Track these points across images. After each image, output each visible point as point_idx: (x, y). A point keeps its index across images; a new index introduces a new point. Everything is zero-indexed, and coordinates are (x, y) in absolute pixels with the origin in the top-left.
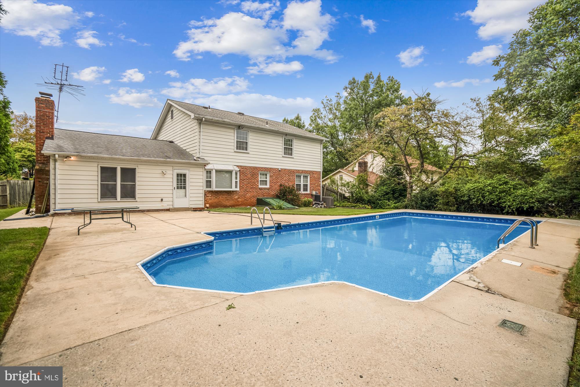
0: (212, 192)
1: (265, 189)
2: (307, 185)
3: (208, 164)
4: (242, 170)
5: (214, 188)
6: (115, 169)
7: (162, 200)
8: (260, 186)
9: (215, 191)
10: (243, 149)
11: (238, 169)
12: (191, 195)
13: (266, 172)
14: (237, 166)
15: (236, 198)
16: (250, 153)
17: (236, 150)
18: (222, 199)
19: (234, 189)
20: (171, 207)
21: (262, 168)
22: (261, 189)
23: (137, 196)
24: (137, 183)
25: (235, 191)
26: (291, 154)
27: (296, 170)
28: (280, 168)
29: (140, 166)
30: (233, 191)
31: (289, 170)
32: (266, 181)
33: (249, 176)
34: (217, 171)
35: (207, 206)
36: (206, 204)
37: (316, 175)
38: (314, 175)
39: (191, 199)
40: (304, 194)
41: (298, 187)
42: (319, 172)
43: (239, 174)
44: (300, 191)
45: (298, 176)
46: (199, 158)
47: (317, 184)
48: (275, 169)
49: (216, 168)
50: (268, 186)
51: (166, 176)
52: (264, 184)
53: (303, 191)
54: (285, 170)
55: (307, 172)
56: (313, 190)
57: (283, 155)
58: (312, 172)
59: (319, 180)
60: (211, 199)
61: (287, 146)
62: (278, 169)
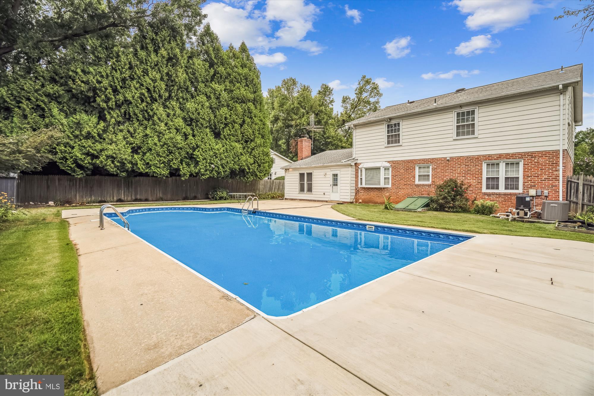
0: (364, 188)
1: (426, 185)
2: (517, 178)
3: (360, 164)
4: (394, 165)
5: (364, 185)
6: (304, 174)
7: (324, 194)
8: (417, 182)
9: (367, 188)
10: (396, 143)
11: (388, 165)
12: (342, 191)
14: (389, 162)
15: (387, 195)
16: (404, 145)
17: (386, 145)
18: (372, 195)
19: (382, 185)
20: (329, 200)
21: (420, 160)
22: (418, 186)
23: (313, 190)
24: (313, 182)
25: (386, 188)
26: (473, 133)
27: (484, 156)
28: (448, 156)
29: (314, 171)
30: (384, 188)
31: (468, 157)
32: (429, 175)
33: (402, 171)
34: (366, 169)
35: (360, 201)
36: (359, 199)
37: (544, 159)
38: (536, 160)
39: (341, 194)
40: (505, 194)
41: (493, 182)
42: (554, 152)
43: (390, 169)
44: (498, 188)
45: (493, 164)
46: (353, 159)
47: (546, 177)
48: (440, 159)
49: (365, 166)
50: (430, 182)
51: (327, 176)
52: (424, 180)
53: (506, 188)
54: (459, 158)
55: (513, 156)
56: (532, 187)
57: (455, 137)
58: (532, 155)
59: (554, 167)
60: (363, 196)
61: (464, 122)
62: (445, 158)
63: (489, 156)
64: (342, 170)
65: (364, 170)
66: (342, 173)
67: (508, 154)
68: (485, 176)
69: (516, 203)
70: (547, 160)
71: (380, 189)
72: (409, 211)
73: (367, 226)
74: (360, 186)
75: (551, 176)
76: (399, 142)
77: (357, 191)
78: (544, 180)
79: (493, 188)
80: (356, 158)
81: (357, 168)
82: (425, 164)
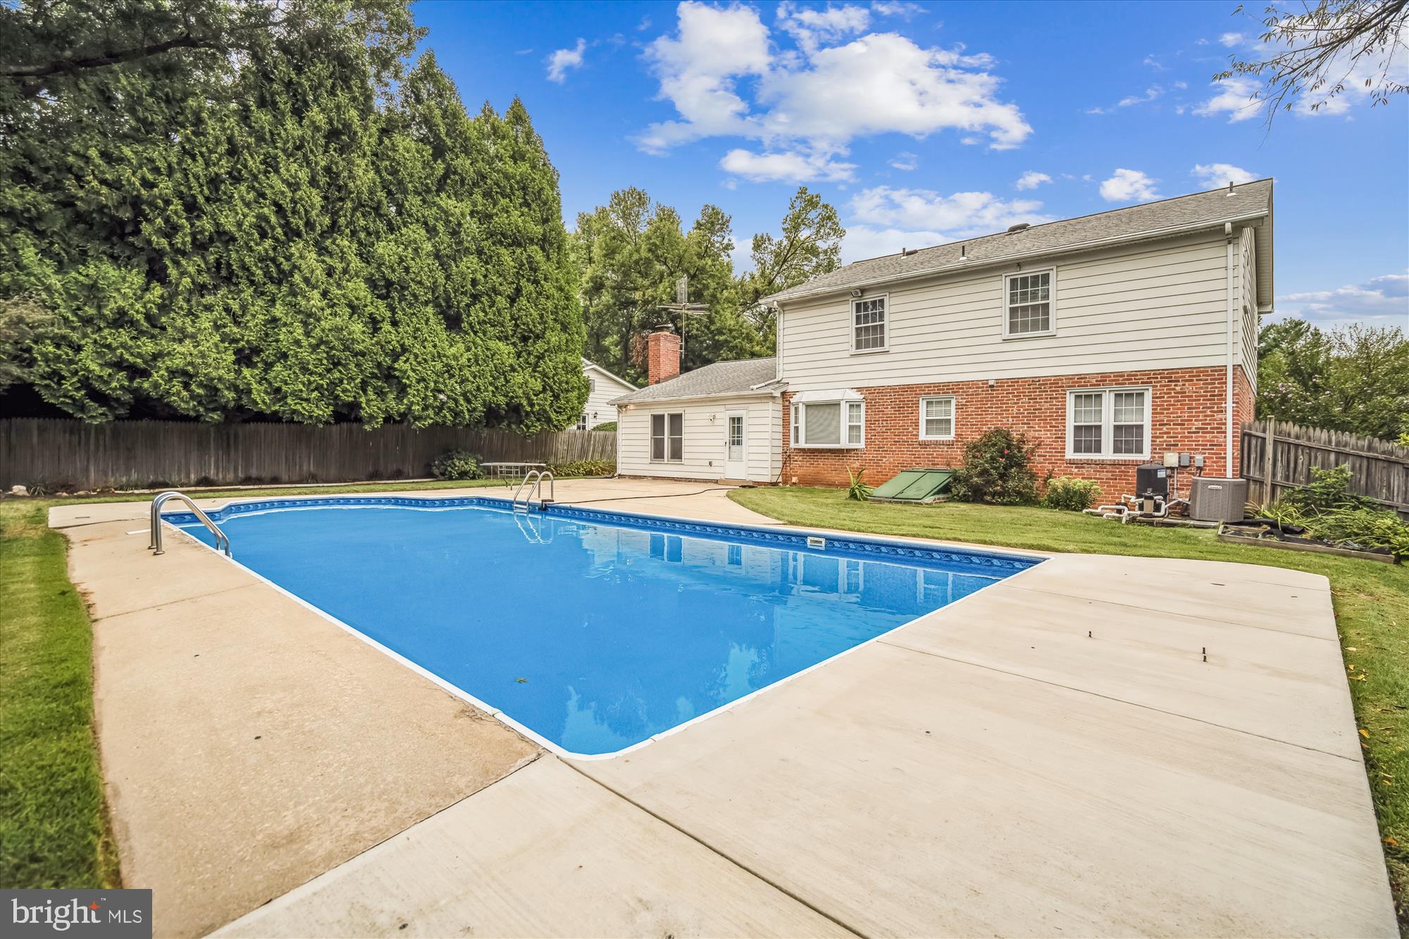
0: (803, 450)
1: (943, 443)
2: (1141, 427)
3: (795, 393)
4: (870, 397)
5: (802, 444)
6: (663, 417)
7: (710, 464)
8: (923, 437)
9: (809, 449)
10: (875, 345)
11: (857, 396)
12: (751, 457)
13: (943, 396)
14: (859, 389)
15: (855, 466)
16: (893, 350)
17: (854, 350)
18: (824, 467)
19: (844, 444)
20: (723, 477)
21: (928, 386)
22: (924, 445)
23: (684, 455)
24: (684, 436)
25: (854, 450)
26: (1046, 325)
27: (1069, 377)
28: (992, 377)
29: (686, 410)
30: (848, 451)
31: (1034, 380)
32: (948, 421)
33: (889, 411)
35: (794, 479)
36: (791, 476)
37: (1195, 384)
38: (1178, 388)
39: (751, 464)
40: (1114, 464)
41: (1088, 437)
42: (1216, 371)
43: (863, 406)
44: (1098, 450)
45: (1089, 397)
46: (778, 382)
47: (1199, 424)
48: (973, 384)
49: (804, 400)
50: (951, 437)
51: (717, 422)
52: (939, 431)
53: (1117, 450)
54: (1015, 381)
55: (1131, 377)
56: (1170, 447)
57: (1007, 335)
58: (1169, 376)
59: (1215, 404)
60: (801, 467)
61: (1026, 300)
62: (985, 382)
63: (1081, 377)
64: (752, 407)
65: (802, 409)
66: (752, 414)
67: (1120, 374)
68: (1070, 424)
69: (1138, 483)
70: (1201, 388)
71: (841, 451)
72: (905, 503)
73: (809, 539)
74: (793, 445)
75: (1210, 424)
76: (882, 345)
77: (787, 458)
78: (1194, 433)
79: (1088, 450)
80: (784, 381)
81: (787, 403)
82: (941, 396)
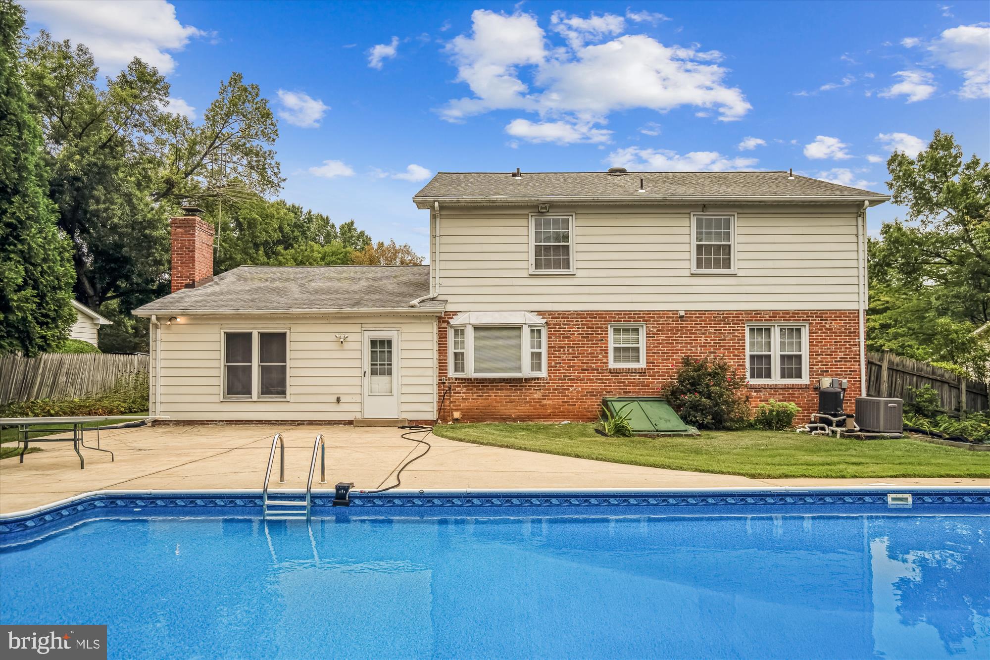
0: (468, 381)
1: (635, 371)
2: (799, 357)
3: (455, 313)
4: (555, 321)
5: (470, 372)
6: (249, 335)
7: (338, 400)
8: (612, 365)
9: (476, 379)
10: (557, 267)
11: (539, 321)
12: (405, 390)
13: (633, 324)
14: (540, 313)
15: (536, 396)
16: (579, 273)
17: (533, 270)
18: (497, 399)
19: (526, 372)
20: (359, 416)
21: (619, 313)
22: (615, 372)
23: (289, 390)
24: (288, 364)
25: (535, 379)
26: (728, 265)
27: (748, 312)
28: (682, 308)
29: (295, 329)
30: (527, 380)
31: (719, 313)
32: (637, 350)
33: (576, 337)
34: (477, 329)
35: (457, 415)
36: (452, 410)
37: (839, 323)
38: (827, 326)
39: (404, 398)
40: (785, 388)
41: (760, 365)
42: (851, 313)
43: (544, 333)
44: (768, 376)
45: (760, 330)
46: (433, 299)
47: (842, 355)
48: (665, 313)
49: (474, 321)
50: (642, 364)
51: (346, 346)
52: (627, 360)
53: (783, 376)
54: (702, 313)
55: (794, 315)
56: (825, 373)
57: (694, 270)
58: (821, 316)
59: (852, 339)
60: (464, 399)
61: (710, 240)
62: (676, 312)
63: (758, 312)
64: (405, 328)
65: (469, 333)
66: (405, 336)
67: (786, 312)
68: (748, 353)
70: (843, 326)
71: (519, 381)
73: (890, 498)
74: (451, 373)
75: (848, 355)
76: (567, 267)
77: (445, 389)
78: (839, 361)
79: (760, 376)
80: (440, 298)
81: (444, 325)
82: (632, 323)
